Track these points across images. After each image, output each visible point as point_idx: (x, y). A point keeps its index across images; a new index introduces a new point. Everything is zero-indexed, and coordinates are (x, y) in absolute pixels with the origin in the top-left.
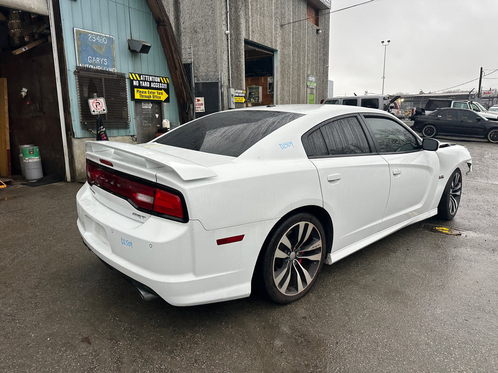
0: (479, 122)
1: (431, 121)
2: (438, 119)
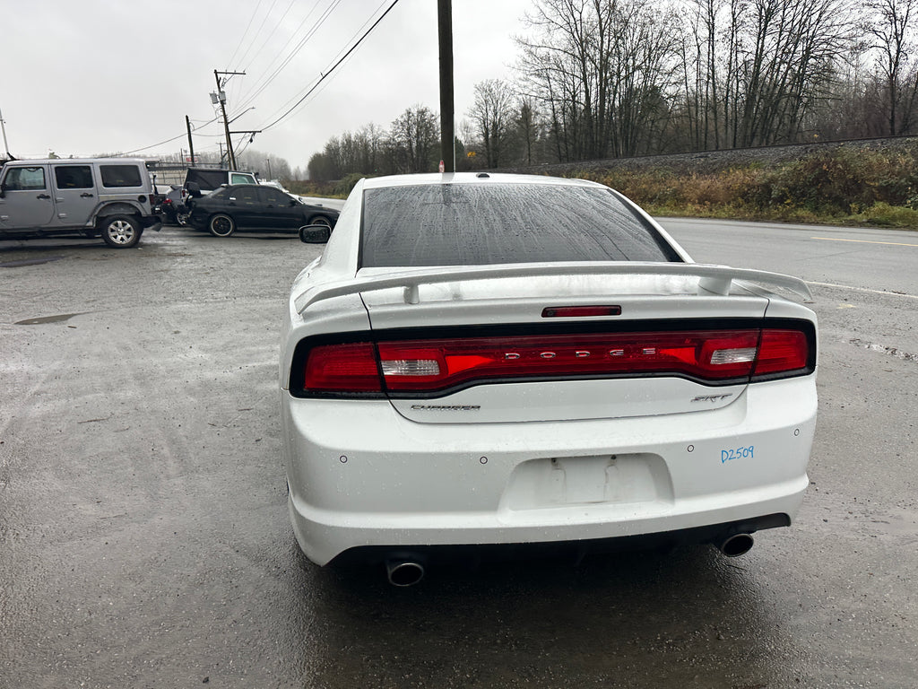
1: (220, 207)
2: (232, 203)
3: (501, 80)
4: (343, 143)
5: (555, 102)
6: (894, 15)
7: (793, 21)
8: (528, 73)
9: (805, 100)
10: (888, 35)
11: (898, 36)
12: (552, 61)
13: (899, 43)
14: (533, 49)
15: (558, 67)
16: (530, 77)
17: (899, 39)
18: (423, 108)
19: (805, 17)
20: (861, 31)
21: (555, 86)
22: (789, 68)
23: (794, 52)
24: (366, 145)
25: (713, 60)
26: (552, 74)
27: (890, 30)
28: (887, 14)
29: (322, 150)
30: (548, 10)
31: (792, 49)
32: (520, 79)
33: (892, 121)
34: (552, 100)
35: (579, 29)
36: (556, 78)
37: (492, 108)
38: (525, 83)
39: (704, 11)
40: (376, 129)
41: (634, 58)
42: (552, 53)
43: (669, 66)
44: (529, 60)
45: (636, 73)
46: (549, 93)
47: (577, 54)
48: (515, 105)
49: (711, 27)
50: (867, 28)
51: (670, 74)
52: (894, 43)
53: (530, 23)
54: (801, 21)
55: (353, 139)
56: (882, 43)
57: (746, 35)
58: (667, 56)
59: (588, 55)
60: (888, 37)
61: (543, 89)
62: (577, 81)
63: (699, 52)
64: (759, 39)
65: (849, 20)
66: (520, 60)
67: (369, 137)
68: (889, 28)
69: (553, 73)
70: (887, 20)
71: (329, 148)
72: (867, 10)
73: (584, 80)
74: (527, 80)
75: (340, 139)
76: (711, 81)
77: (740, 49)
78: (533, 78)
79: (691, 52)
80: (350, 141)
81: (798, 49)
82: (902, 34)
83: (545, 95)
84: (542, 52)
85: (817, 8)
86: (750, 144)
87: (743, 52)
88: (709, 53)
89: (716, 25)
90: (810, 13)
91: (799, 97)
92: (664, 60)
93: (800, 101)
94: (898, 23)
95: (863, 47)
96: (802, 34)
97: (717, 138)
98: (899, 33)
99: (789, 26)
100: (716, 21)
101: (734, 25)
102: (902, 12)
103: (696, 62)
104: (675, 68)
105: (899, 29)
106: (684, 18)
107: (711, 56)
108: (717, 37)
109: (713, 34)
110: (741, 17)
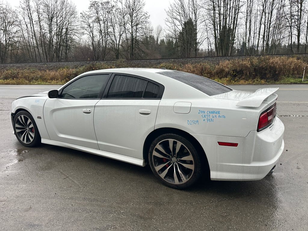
7: (60, 22)
10: (90, 31)
28: (88, 25)
33: (95, 56)
49: (31, 19)
50: (83, 28)
51: (15, 33)
52: (91, 33)
54: (62, 23)
56: (88, 33)
57: (44, 24)
58: (13, 26)
63: (27, 27)
70: (88, 27)
72: (82, 22)
76: (34, 37)
85: (67, 19)
86: (52, 60)
87: (43, 29)
88: (31, 28)
89: (33, 18)
90: (65, 21)
91: (67, 46)
92: (12, 27)
93: (67, 48)
94: (91, 28)
95: (83, 33)
96: (63, 26)
97: (40, 58)
98: (92, 31)
99: (59, 24)
100: (32, 17)
101: (39, 20)
102: (91, 25)
103: (26, 30)
104: (17, 31)
105: (92, 30)
106: (18, 14)
107: (33, 29)
108: (34, 22)
109: (32, 22)
110: (42, 18)
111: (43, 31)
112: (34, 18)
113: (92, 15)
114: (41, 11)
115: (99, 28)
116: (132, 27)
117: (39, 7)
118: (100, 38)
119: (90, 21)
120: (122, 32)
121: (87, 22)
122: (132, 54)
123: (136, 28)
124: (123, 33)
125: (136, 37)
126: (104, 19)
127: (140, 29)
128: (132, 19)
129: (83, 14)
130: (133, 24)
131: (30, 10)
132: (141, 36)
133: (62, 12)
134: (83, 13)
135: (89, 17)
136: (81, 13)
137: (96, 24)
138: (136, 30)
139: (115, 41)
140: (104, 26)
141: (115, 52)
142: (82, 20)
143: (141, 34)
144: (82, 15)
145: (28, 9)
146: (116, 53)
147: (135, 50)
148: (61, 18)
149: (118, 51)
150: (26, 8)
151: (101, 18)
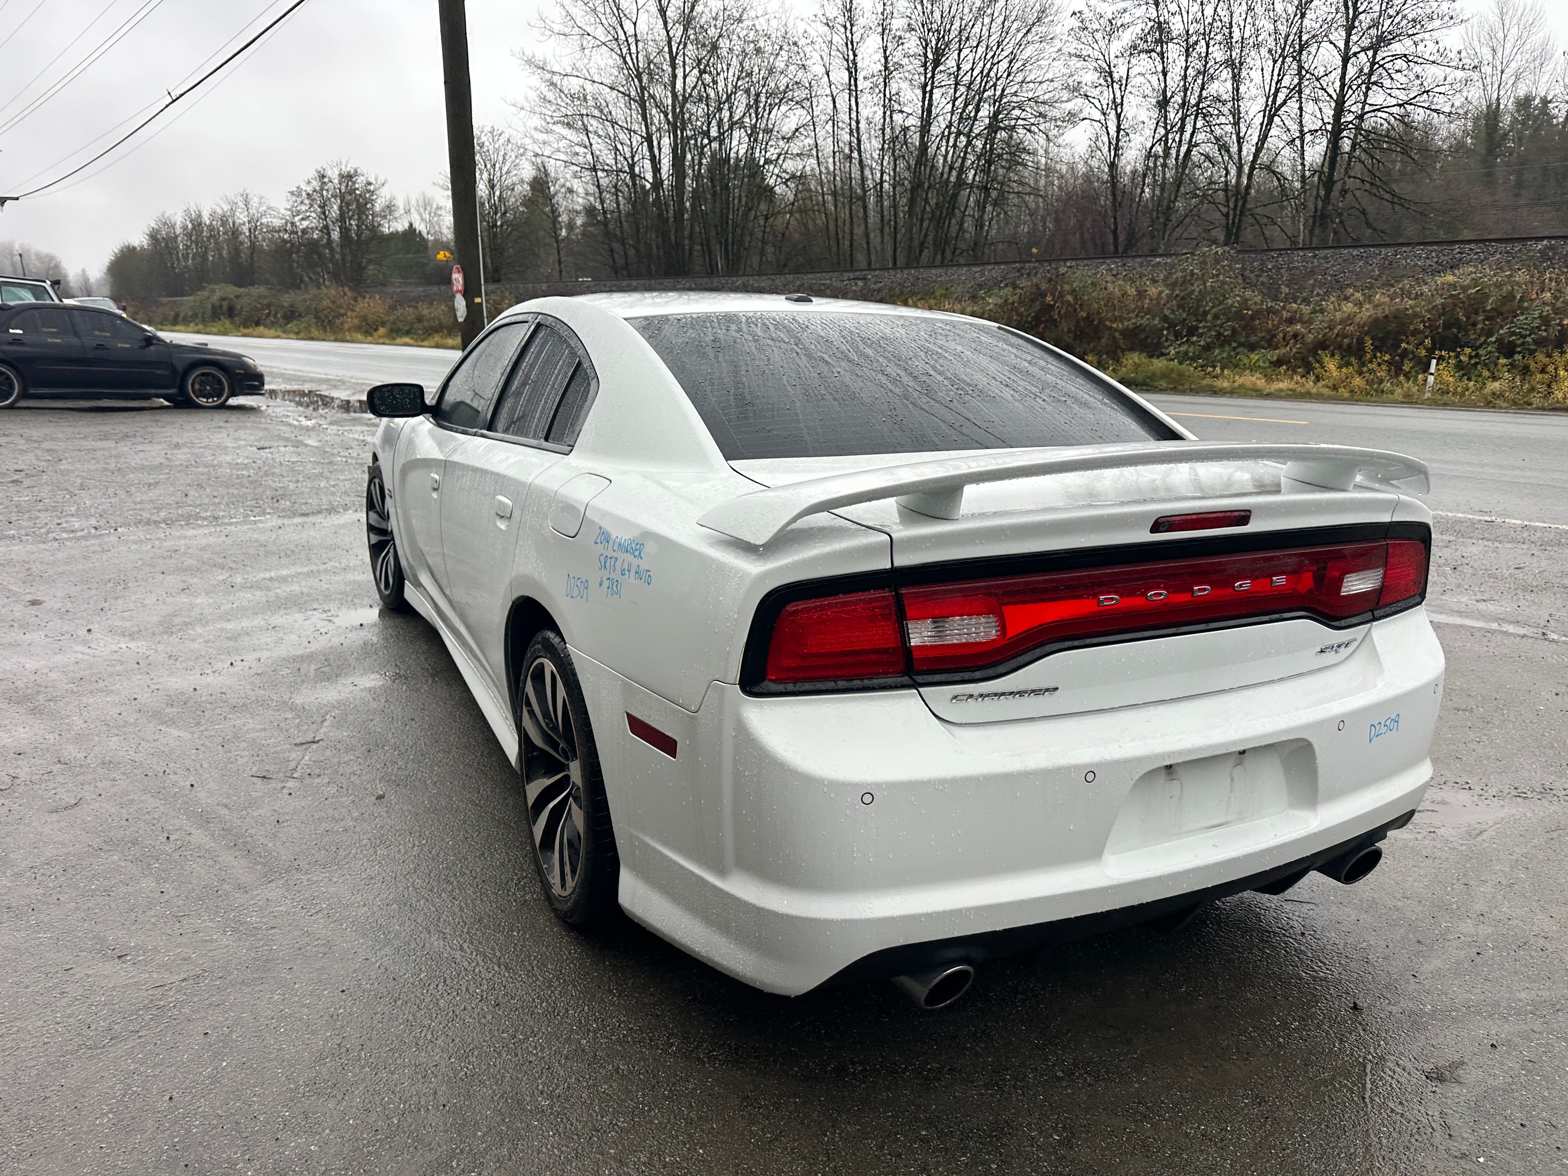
0: (152, 348)
3: (499, 127)
4: (185, 228)
5: (600, 174)
6: (1111, 74)
7: (972, 69)
8: (549, 119)
9: (994, 194)
10: (1105, 102)
11: (1117, 105)
12: (591, 103)
13: (1118, 116)
14: (556, 79)
15: (601, 111)
16: (554, 127)
17: (1119, 110)
18: (349, 168)
19: (988, 66)
20: (1065, 95)
21: (599, 145)
22: (969, 143)
23: (975, 119)
24: (235, 232)
25: (858, 122)
26: (593, 125)
27: (1106, 97)
28: (1101, 71)
29: (139, 239)
30: (578, 12)
31: (972, 114)
32: (536, 129)
33: (1115, 232)
34: (594, 169)
35: (633, 50)
36: (601, 132)
37: (485, 176)
38: (544, 137)
39: (839, 40)
40: (254, 202)
41: (730, 108)
42: (589, 87)
43: (788, 127)
44: (550, 96)
45: (736, 134)
46: (589, 157)
47: (633, 94)
48: (528, 172)
49: (852, 70)
50: (1075, 89)
51: (788, 139)
52: (1112, 116)
53: (548, 32)
54: (982, 72)
55: (206, 220)
56: (1097, 115)
57: (905, 85)
58: (784, 108)
59: (652, 96)
60: (1105, 107)
61: (577, 149)
62: (636, 139)
63: (835, 107)
64: (924, 93)
65: (1050, 76)
66: (533, 95)
67: (241, 217)
68: (1106, 93)
69: (594, 122)
70: (1102, 81)
71: (154, 236)
72: (1074, 62)
73: (649, 139)
74: (547, 132)
75: (179, 219)
76: (855, 154)
77: (896, 107)
78: (558, 128)
79: (823, 105)
80: (200, 224)
81: (980, 114)
82: (1122, 104)
83: (581, 159)
84: (573, 85)
85: (1005, 53)
86: (918, 259)
87: (901, 112)
88: (850, 109)
89: (859, 65)
90: (996, 61)
91: (986, 189)
92: (779, 114)
93: (987, 195)
94: (1116, 86)
95: (1072, 118)
96: (985, 91)
97: (869, 249)
98: (1119, 101)
99: (967, 78)
100: (858, 59)
101: (886, 68)
102: (1120, 71)
103: (830, 123)
104: (797, 130)
105: (1118, 95)
106: (808, 49)
107: (854, 115)
108: (861, 84)
109: (856, 80)
110: (897, 57)
111: (898, 118)
112: (867, 62)
113: (1127, 18)
114: (898, 24)
115: (1155, 83)
116: (1346, 60)
117: (889, 9)
118: (1157, 136)
119: (1116, 47)
120: (1281, 97)
121: (1097, 54)
122: (1321, 219)
123: (1373, 64)
124: (1285, 102)
125: (1361, 117)
126: (1187, 32)
127: (1400, 64)
128: (1355, 8)
129: (1088, 15)
130: (1354, 38)
131: (852, 25)
132: (1395, 110)
133: (987, 20)
134: (1086, 10)
135: (1113, 29)
136: (1074, 13)
137: (1144, 64)
138: (1369, 77)
139: (1234, 149)
140: (1187, 68)
141: (1224, 210)
142: (1072, 47)
143: (1395, 93)
144: (1077, 24)
145: (848, 25)
146: (1227, 215)
147: (1344, 192)
148: (981, 50)
149: (1245, 202)
150: (841, 19)
151: (1177, 26)
